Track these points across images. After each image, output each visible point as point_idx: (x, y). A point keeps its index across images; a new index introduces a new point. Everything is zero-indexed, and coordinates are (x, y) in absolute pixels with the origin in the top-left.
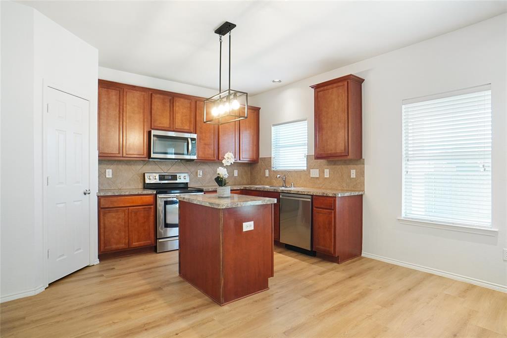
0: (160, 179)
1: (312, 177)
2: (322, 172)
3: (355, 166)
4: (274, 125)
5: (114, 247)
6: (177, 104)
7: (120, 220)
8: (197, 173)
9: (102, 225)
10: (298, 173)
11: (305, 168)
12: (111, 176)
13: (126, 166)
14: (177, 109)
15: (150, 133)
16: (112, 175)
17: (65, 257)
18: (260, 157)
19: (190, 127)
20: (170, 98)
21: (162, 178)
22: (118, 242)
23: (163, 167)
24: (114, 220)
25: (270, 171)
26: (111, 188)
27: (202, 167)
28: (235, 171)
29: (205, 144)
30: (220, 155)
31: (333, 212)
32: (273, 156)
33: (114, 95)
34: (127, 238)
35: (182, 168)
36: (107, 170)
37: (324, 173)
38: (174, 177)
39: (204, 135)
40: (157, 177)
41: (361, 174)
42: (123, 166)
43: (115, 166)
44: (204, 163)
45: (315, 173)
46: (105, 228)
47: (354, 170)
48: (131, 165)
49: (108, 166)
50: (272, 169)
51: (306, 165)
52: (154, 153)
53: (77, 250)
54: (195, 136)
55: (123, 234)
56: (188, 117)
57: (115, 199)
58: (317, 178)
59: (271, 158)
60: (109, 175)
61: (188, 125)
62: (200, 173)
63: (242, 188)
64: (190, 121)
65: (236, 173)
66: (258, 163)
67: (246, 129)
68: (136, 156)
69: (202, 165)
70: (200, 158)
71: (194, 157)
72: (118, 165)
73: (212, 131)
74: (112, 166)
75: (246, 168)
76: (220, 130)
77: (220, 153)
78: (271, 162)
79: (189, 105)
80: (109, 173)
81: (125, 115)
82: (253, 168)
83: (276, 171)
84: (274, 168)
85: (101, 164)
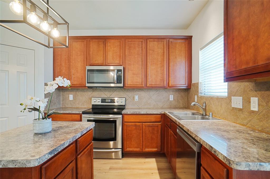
0: (102, 102)
1: (233, 108)
2: (247, 102)
4: (201, 49)
6: (109, 44)
8: (134, 97)
11: (226, 94)
13: (82, 93)
14: (109, 48)
16: (73, 98)
18: (193, 82)
19: (120, 61)
20: (103, 41)
21: (103, 101)
23: (106, 93)
25: (198, 97)
26: (72, 106)
27: (138, 93)
28: (170, 96)
29: (134, 74)
30: (148, 82)
32: (200, 81)
35: (121, 94)
36: (70, 95)
37: (250, 102)
38: (113, 101)
39: (132, 66)
40: (100, 101)
42: (80, 93)
43: (75, 93)
44: (140, 89)
45: (237, 102)
48: (84, 92)
49: (71, 93)
50: (200, 95)
51: (227, 91)
52: (88, 83)
56: (118, 53)
58: (240, 110)
59: (198, 83)
60: (71, 98)
61: (118, 59)
62: (136, 98)
63: (163, 113)
64: (120, 56)
65: (171, 98)
66: (191, 88)
67: (176, 58)
68: (78, 86)
69: (138, 91)
70: (129, 86)
71: (121, 85)
72: (76, 91)
73: (141, 63)
74: (73, 93)
75: (182, 94)
76: (148, 61)
77: (148, 80)
78: (198, 87)
79: (119, 43)
80: (71, 97)
81: (71, 58)
82: (188, 93)
83: (202, 98)
84: (201, 93)
85: (66, 91)
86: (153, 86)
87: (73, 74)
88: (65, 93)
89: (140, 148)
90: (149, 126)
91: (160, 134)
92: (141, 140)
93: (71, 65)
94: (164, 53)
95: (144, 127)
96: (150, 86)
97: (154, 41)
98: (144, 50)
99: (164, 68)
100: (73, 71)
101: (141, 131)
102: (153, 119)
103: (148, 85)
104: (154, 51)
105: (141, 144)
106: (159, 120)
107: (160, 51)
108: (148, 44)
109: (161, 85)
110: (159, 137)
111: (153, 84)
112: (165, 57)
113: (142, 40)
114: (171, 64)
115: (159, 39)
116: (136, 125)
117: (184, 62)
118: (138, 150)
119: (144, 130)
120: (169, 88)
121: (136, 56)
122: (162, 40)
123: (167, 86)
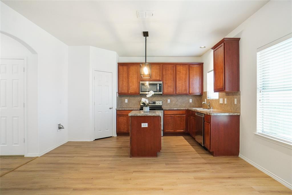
3: (236, 96)
4: (208, 72)
5: (122, 131)
6: (153, 68)
7: (125, 120)
8: (167, 100)
9: (118, 122)
10: (216, 100)
11: (218, 98)
12: (127, 102)
13: (133, 98)
14: (153, 70)
15: (139, 83)
17: (102, 131)
18: (204, 91)
19: (160, 78)
22: (124, 129)
24: (122, 120)
25: (207, 100)
26: (127, 107)
27: (170, 98)
28: (190, 99)
29: (168, 86)
30: (177, 91)
31: (209, 124)
32: (208, 91)
33: (125, 68)
34: (127, 128)
35: (159, 98)
37: (224, 100)
38: (154, 103)
39: (167, 81)
41: (239, 101)
43: (129, 98)
45: (221, 101)
46: (119, 123)
47: (236, 99)
48: (135, 97)
49: (126, 98)
50: (207, 98)
51: (218, 96)
52: (141, 92)
53: (107, 129)
54: (161, 82)
55: (126, 126)
56: (159, 73)
57: (123, 111)
58: (222, 104)
59: (207, 92)
61: (159, 77)
62: (169, 101)
63: (187, 109)
64: (160, 75)
65: (191, 101)
66: (203, 95)
67: (194, 76)
68: (134, 93)
69: (170, 97)
70: (165, 93)
71: (161, 93)
72: (130, 97)
73: (172, 79)
74: (127, 98)
75: (198, 98)
76: (177, 78)
77: (177, 90)
78: (206, 94)
79: (159, 67)
80: (126, 101)
81: (129, 76)
82: (201, 98)
83: (208, 100)
84: (208, 97)
85: (123, 97)
86: (180, 93)
87: (131, 86)
88: (122, 98)
89: (174, 130)
90: (179, 117)
91: (185, 121)
92: (174, 125)
93: (129, 80)
94: (186, 73)
95: (176, 117)
96: (178, 93)
97: (180, 66)
98: (175, 71)
99: (186, 82)
100: (131, 84)
101: (174, 120)
102: (181, 112)
103: (177, 93)
104: (180, 72)
105: (174, 128)
106: (184, 113)
107: (184, 72)
108: (177, 68)
109: (185, 92)
110: (185, 123)
111: (180, 92)
112: (187, 76)
113: (173, 65)
114: (191, 80)
115: (183, 64)
116: (171, 116)
117: (198, 78)
118: (172, 131)
119: (176, 119)
120: (189, 95)
121: (170, 75)
122: (186, 65)
123: (189, 93)
